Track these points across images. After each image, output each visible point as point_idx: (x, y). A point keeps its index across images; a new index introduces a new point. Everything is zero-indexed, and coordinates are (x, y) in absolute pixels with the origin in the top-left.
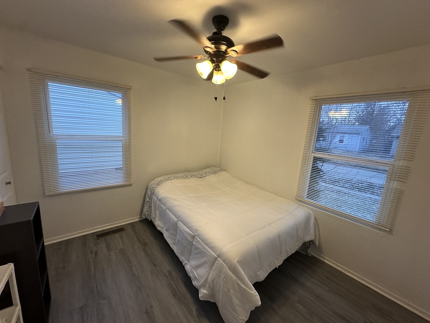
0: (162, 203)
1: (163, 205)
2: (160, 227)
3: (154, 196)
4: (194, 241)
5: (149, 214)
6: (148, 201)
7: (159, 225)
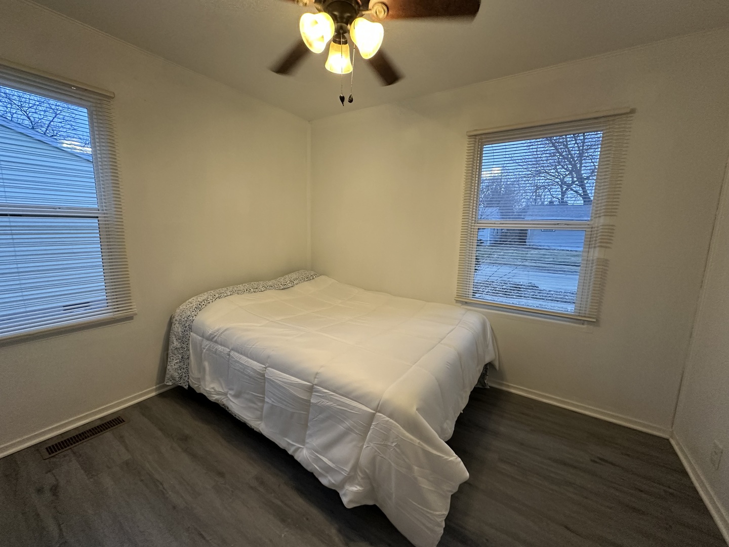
0: (216, 342)
1: (220, 346)
2: (218, 393)
3: (192, 333)
4: (313, 396)
5: (184, 375)
6: (179, 346)
7: (215, 390)
